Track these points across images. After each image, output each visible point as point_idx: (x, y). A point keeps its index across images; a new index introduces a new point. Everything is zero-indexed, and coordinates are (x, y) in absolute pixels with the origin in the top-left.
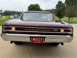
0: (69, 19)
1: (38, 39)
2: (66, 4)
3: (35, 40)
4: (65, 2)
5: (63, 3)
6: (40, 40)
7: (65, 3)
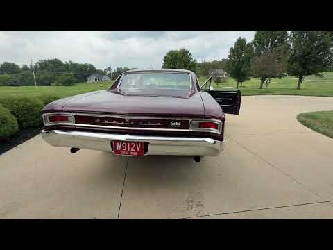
0: (262, 82)
1: (131, 146)
2: (255, 45)
3: (123, 148)
4: (255, 39)
5: (249, 44)
6: (136, 148)
7: (254, 43)
